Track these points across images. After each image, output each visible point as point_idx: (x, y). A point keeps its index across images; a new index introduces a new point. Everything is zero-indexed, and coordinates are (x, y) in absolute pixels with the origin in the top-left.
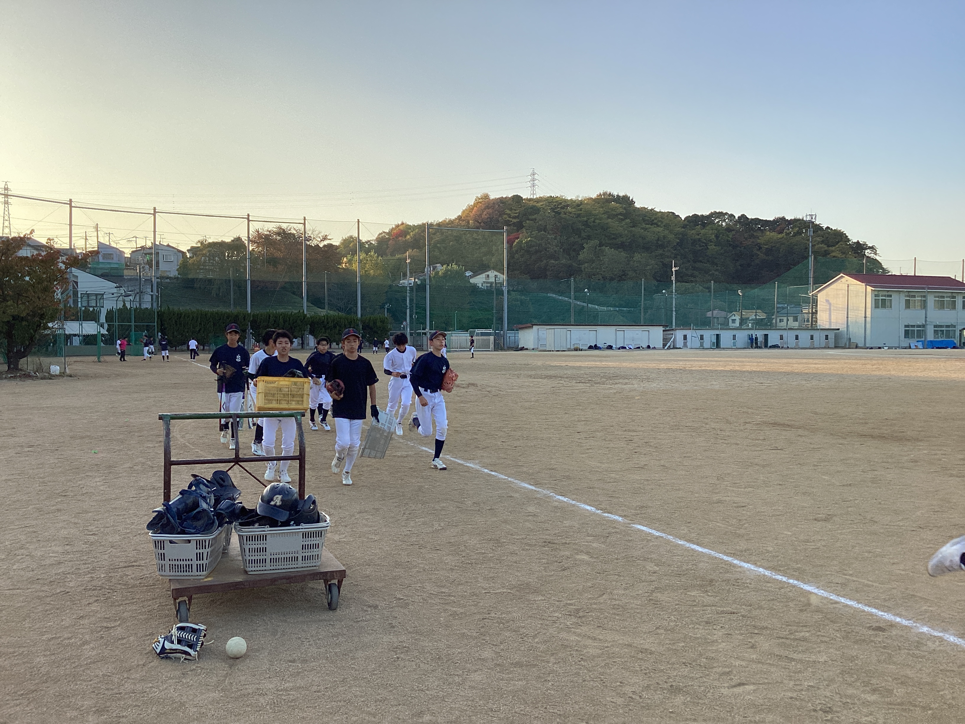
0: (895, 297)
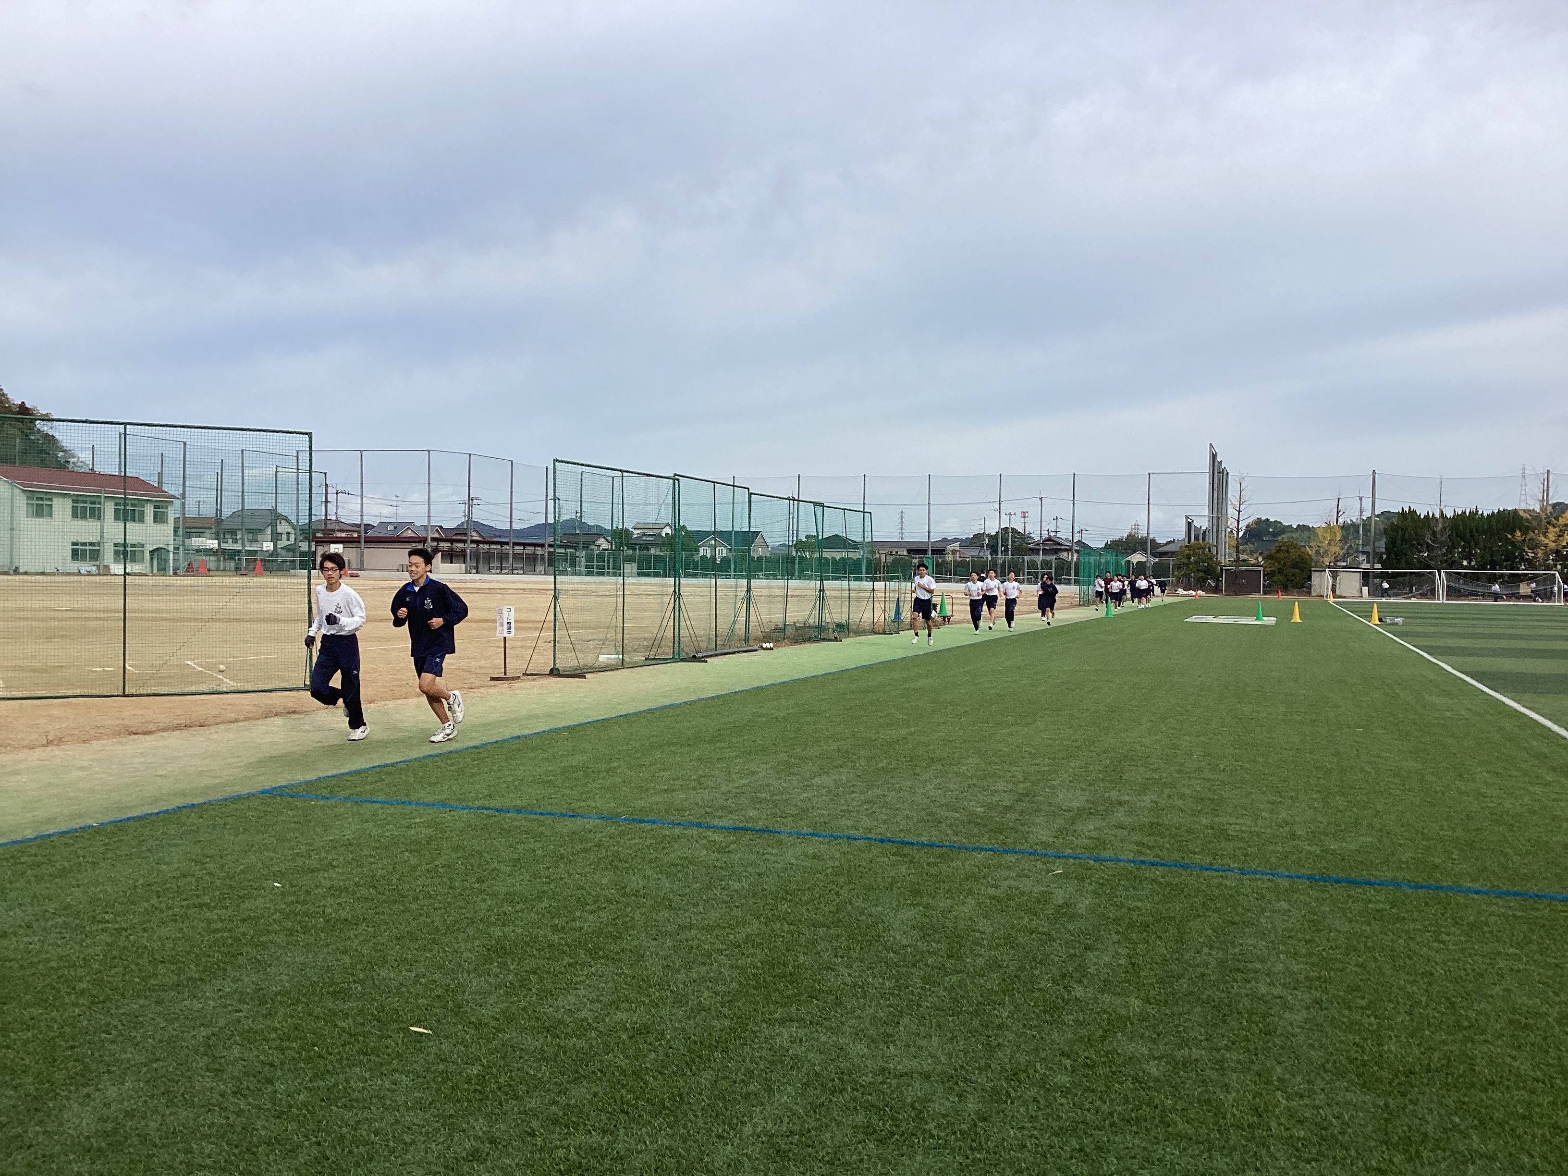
0: (57, 503)
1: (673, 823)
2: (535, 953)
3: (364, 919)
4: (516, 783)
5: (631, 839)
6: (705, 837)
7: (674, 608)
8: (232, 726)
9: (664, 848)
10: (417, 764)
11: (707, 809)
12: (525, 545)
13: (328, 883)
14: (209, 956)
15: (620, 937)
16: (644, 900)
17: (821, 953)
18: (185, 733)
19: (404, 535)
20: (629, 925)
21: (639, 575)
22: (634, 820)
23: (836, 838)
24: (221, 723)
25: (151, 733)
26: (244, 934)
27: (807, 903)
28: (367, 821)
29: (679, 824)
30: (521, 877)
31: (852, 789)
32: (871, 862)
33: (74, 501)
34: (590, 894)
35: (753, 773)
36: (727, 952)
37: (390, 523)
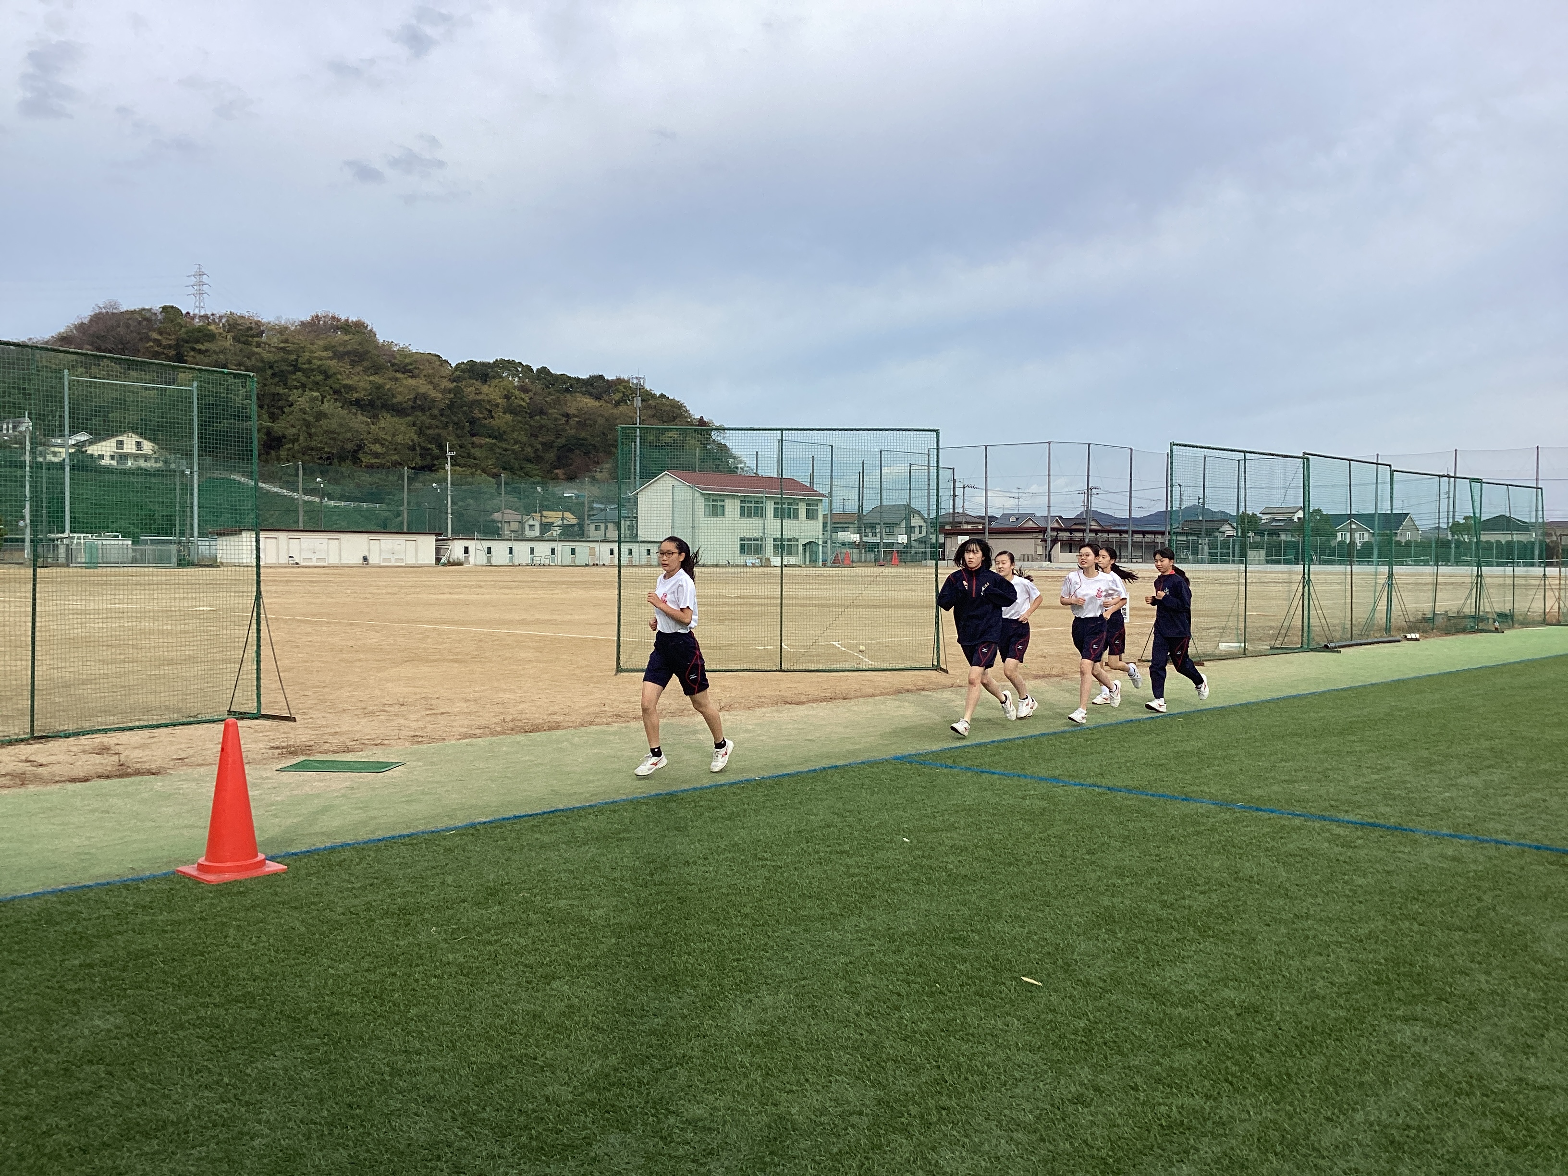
0: (728, 503)
1: (1294, 815)
2: (1143, 924)
3: (982, 877)
4: (1128, 764)
5: (1246, 826)
6: (1328, 830)
7: (1303, 594)
8: (870, 700)
9: (1281, 838)
10: (1033, 741)
11: (1333, 803)
12: (1144, 533)
13: (949, 842)
14: (848, 896)
15: (1231, 919)
16: (1258, 887)
17: (1456, 957)
18: (831, 704)
19: (1026, 526)
20: (1241, 908)
21: (1268, 562)
22: (1251, 808)
23: (1482, 841)
24: (861, 697)
25: (803, 703)
26: (877, 880)
27: (1442, 905)
28: (986, 790)
29: (1300, 815)
30: (1131, 853)
31: (1505, 791)
32: (1523, 869)
33: (742, 502)
34: (1200, 875)
35: (1388, 768)
36: (1347, 945)
37: (1012, 514)
